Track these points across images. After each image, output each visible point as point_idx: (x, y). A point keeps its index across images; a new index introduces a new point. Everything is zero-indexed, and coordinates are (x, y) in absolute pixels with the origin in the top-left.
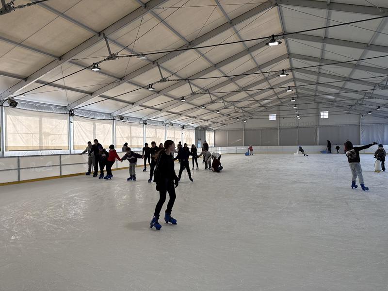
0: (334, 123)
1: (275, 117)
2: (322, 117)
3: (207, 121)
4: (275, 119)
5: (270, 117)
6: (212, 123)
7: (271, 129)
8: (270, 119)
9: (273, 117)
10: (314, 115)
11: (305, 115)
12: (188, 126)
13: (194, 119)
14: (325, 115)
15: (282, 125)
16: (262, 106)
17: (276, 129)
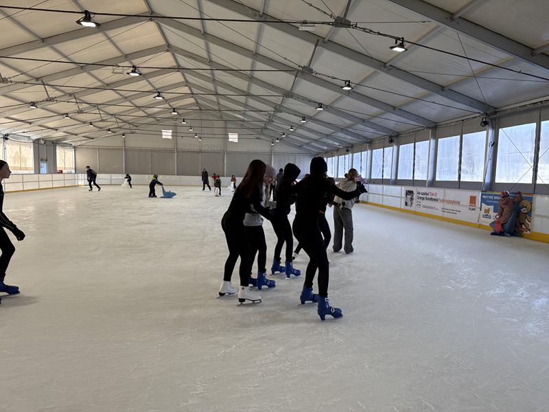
0: (244, 150)
1: (171, 134)
2: (230, 140)
3: (56, 129)
4: (170, 137)
5: (163, 133)
6: (66, 134)
7: (165, 151)
8: (164, 137)
9: (167, 134)
10: (222, 136)
11: (211, 136)
12: (16, 137)
13: (28, 125)
14: (233, 138)
15: (181, 147)
16: (149, 116)
17: (171, 151)
